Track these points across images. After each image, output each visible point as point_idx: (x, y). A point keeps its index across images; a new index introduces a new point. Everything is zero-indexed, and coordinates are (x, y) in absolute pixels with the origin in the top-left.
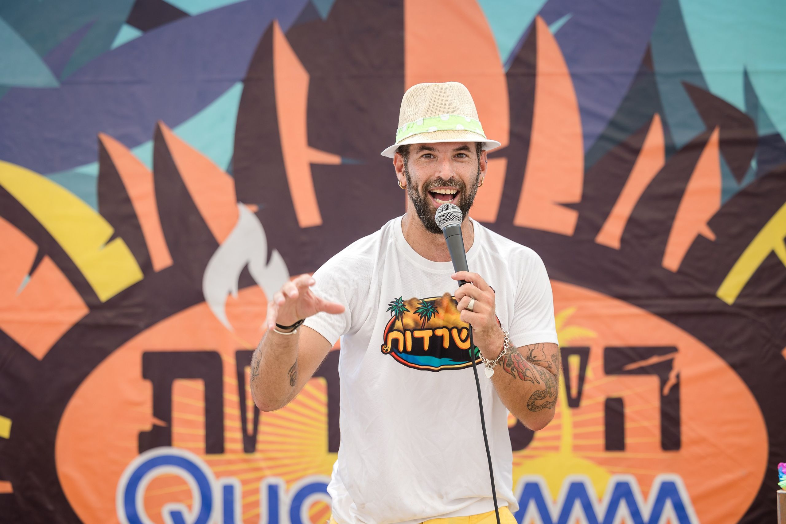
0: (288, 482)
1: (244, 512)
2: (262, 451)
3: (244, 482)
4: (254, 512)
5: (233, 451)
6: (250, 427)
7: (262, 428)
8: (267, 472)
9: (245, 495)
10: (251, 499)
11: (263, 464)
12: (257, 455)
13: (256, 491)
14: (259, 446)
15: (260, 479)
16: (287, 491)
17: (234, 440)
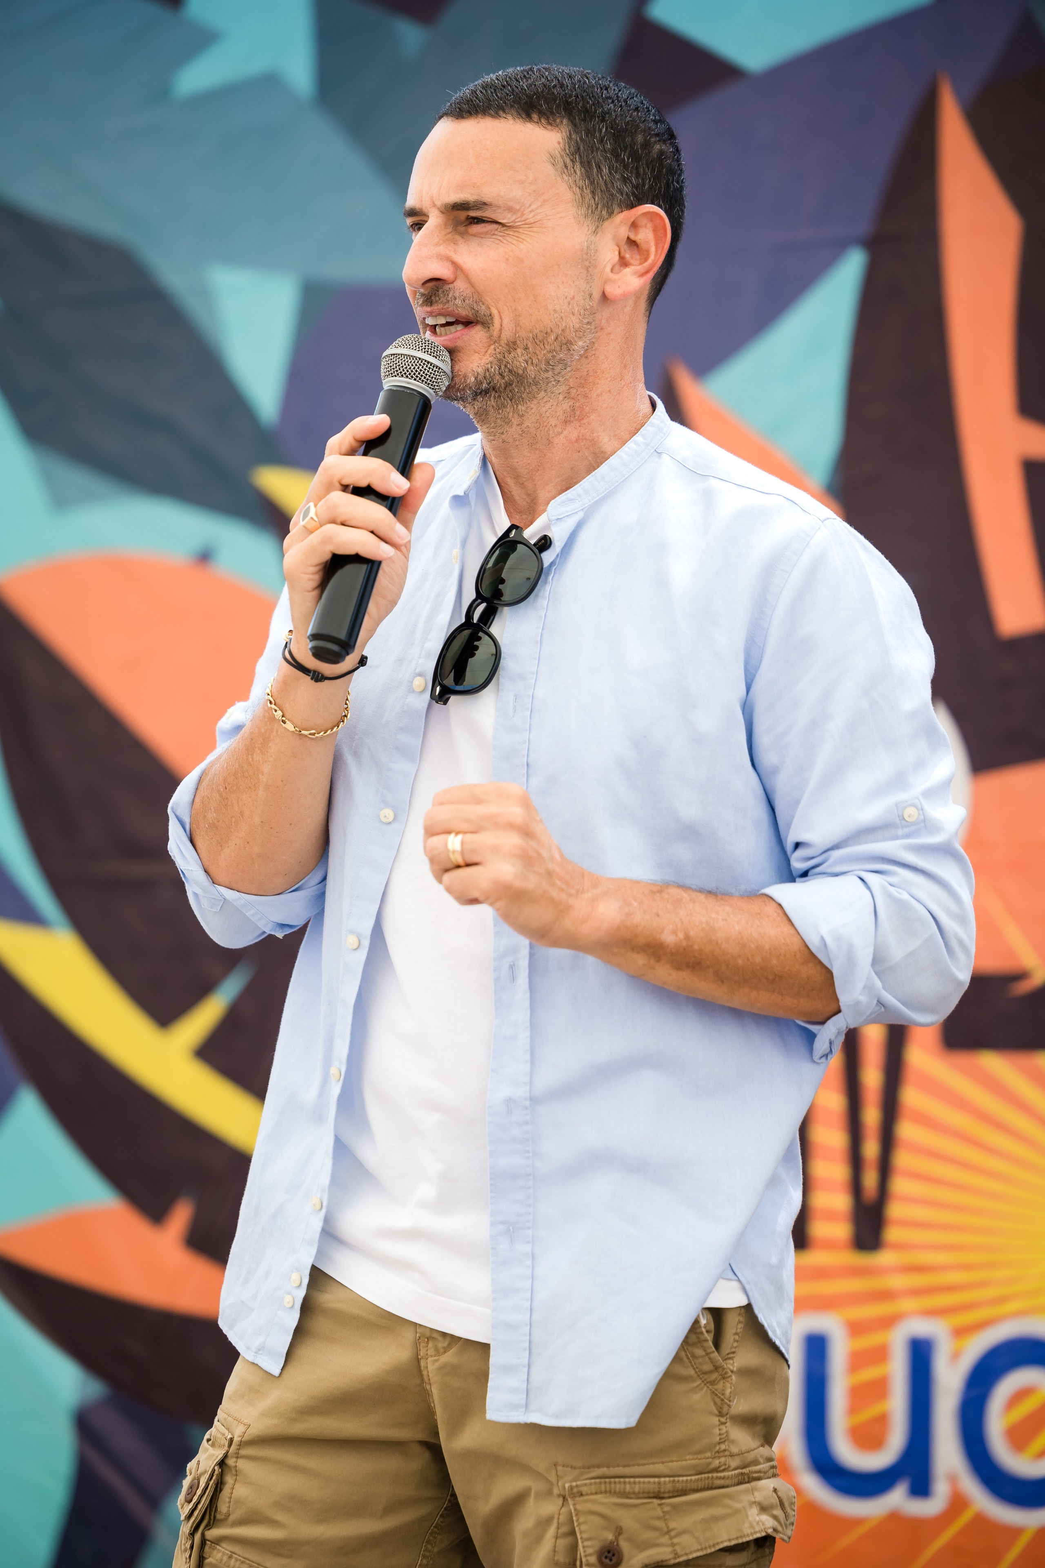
0: (960, 1332)
1: (853, 1409)
2: (900, 1247)
3: (856, 1329)
4: (874, 1411)
5: (830, 1245)
6: (870, 1179)
7: (900, 1185)
8: (908, 1304)
9: (858, 1361)
10: (869, 1374)
11: (897, 1282)
12: (884, 1258)
13: (880, 1354)
14: (892, 1234)
15: (889, 1322)
16: (955, 1356)
17: (830, 1216)
